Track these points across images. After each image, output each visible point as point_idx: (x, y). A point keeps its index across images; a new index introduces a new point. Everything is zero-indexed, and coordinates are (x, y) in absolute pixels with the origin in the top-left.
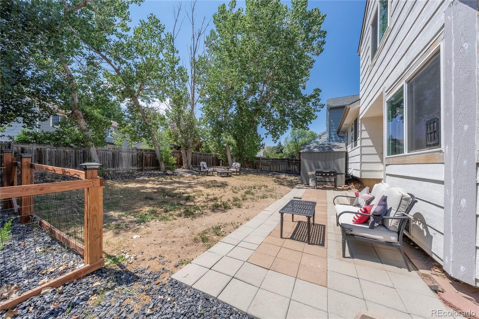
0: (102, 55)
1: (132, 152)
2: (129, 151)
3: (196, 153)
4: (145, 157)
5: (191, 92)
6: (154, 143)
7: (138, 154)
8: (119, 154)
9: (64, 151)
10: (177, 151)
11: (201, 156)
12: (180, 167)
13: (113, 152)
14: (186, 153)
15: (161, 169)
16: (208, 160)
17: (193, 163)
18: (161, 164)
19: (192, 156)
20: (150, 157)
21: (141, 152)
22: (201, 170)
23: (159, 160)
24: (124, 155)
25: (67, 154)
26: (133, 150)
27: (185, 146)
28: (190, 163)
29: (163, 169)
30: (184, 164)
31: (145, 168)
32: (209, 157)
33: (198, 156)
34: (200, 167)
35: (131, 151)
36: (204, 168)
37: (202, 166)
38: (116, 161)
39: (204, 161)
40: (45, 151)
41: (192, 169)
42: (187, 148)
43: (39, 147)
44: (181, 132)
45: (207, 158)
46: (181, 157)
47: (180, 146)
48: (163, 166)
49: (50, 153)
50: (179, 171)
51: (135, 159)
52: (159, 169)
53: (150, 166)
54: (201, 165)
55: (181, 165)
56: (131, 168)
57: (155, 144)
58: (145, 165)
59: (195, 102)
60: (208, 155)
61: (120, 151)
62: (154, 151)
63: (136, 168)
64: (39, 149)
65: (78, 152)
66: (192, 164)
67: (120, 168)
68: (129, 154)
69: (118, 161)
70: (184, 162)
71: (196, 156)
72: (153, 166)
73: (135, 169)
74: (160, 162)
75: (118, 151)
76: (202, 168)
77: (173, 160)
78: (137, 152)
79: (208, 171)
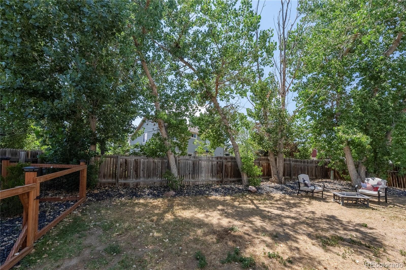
0: (185, 62)
1: (212, 161)
2: (209, 159)
3: (290, 160)
4: (226, 166)
5: (281, 78)
6: (235, 148)
7: (217, 162)
8: (199, 163)
9: (153, 161)
10: (263, 157)
11: (297, 163)
12: (268, 179)
13: (193, 161)
14: (276, 160)
15: (244, 183)
16: (308, 169)
17: (286, 173)
18: (243, 175)
19: (284, 164)
20: (231, 166)
21: (221, 161)
22: (301, 189)
23: (241, 170)
24: (204, 163)
25: (155, 164)
26: (212, 158)
27: (273, 150)
28: (281, 174)
29: (245, 183)
30: (273, 175)
31: (225, 180)
32: (309, 165)
33: (293, 164)
34: (299, 183)
35: (211, 159)
36: (306, 185)
37: (302, 182)
38: (196, 171)
39: (303, 172)
40: (140, 162)
41: (285, 184)
42: (276, 153)
43: (136, 158)
44: (269, 132)
45: (306, 167)
46: (269, 165)
47: (268, 151)
48: (245, 178)
49: (144, 163)
50: (266, 185)
51: (214, 168)
52: (240, 181)
53: (231, 177)
54: (301, 180)
55: (268, 176)
56: (211, 179)
57: (236, 151)
58: (225, 176)
59: (286, 89)
60: (308, 163)
61: (200, 160)
62: (235, 158)
63: (215, 179)
64: (136, 160)
65: (164, 161)
66: (284, 175)
67: (200, 179)
68: (209, 163)
69: (198, 171)
70: (273, 172)
71: (290, 164)
72: (234, 177)
73: (214, 181)
74: (241, 172)
75: (198, 160)
76: (302, 185)
77: (258, 171)
78: (217, 161)
79: (315, 191)
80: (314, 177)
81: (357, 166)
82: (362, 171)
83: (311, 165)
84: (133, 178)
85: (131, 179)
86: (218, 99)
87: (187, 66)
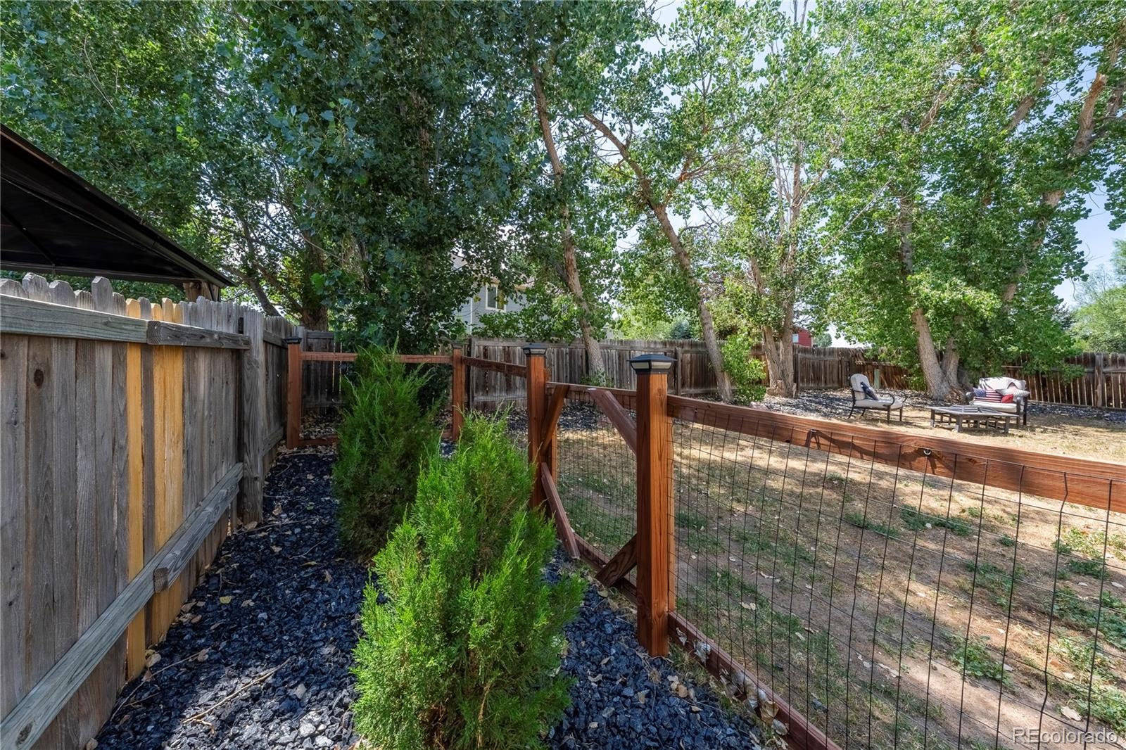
2: (649, 347)
4: (681, 360)
6: (704, 322)
11: (807, 356)
13: (619, 351)
14: (778, 348)
15: (724, 397)
16: (825, 367)
18: (722, 380)
20: (691, 362)
21: (673, 350)
22: (859, 403)
23: (717, 369)
28: (791, 377)
29: (727, 396)
33: (799, 356)
34: (853, 392)
35: (652, 346)
36: (870, 395)
39: (817, 373)
40: (514, 353)
41: (798, 398)
43: (506, 344)
45: (822, 363)
48: (726, 386)
52: (715, 394)
53: (690, 387)
54: (858, 387)
57: (707, 327)
58: (682, 384)
61: (632, 348)
62: (704, 345)
72: (696, 385)
74: (719, 375)
75: (628, 347)
76: (860, 396)
78: (665, 350)
79: (892, 407)
80: (836, 385)
81: (940, 356)
82: (952, 367)
83: (830, 358)
84: (501, 391)
85: (498, 394)
86: (669, 210)
87: (597, 131)
